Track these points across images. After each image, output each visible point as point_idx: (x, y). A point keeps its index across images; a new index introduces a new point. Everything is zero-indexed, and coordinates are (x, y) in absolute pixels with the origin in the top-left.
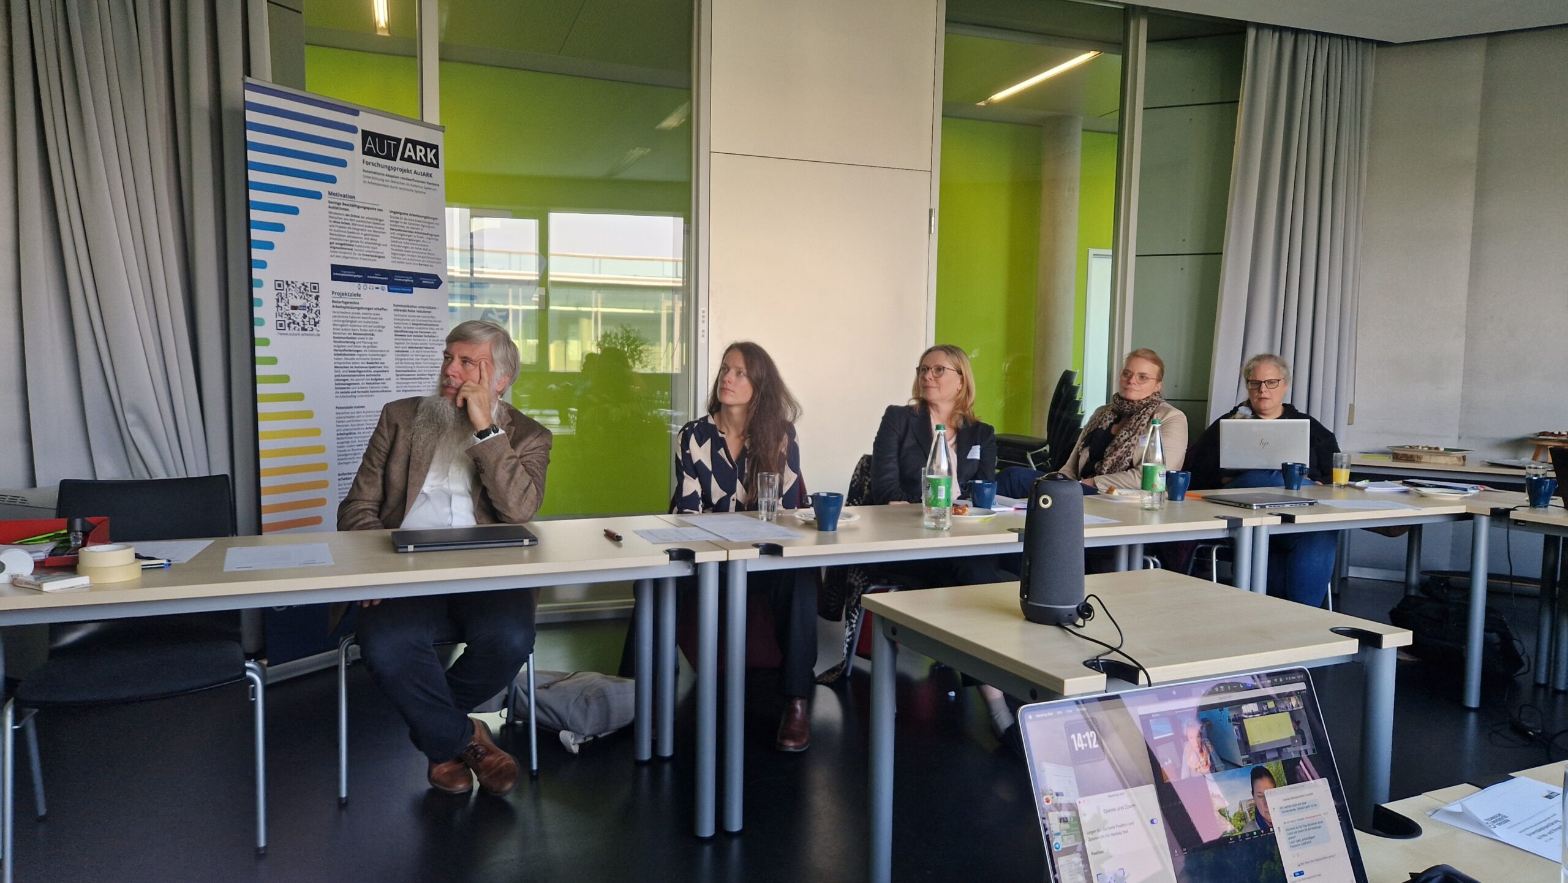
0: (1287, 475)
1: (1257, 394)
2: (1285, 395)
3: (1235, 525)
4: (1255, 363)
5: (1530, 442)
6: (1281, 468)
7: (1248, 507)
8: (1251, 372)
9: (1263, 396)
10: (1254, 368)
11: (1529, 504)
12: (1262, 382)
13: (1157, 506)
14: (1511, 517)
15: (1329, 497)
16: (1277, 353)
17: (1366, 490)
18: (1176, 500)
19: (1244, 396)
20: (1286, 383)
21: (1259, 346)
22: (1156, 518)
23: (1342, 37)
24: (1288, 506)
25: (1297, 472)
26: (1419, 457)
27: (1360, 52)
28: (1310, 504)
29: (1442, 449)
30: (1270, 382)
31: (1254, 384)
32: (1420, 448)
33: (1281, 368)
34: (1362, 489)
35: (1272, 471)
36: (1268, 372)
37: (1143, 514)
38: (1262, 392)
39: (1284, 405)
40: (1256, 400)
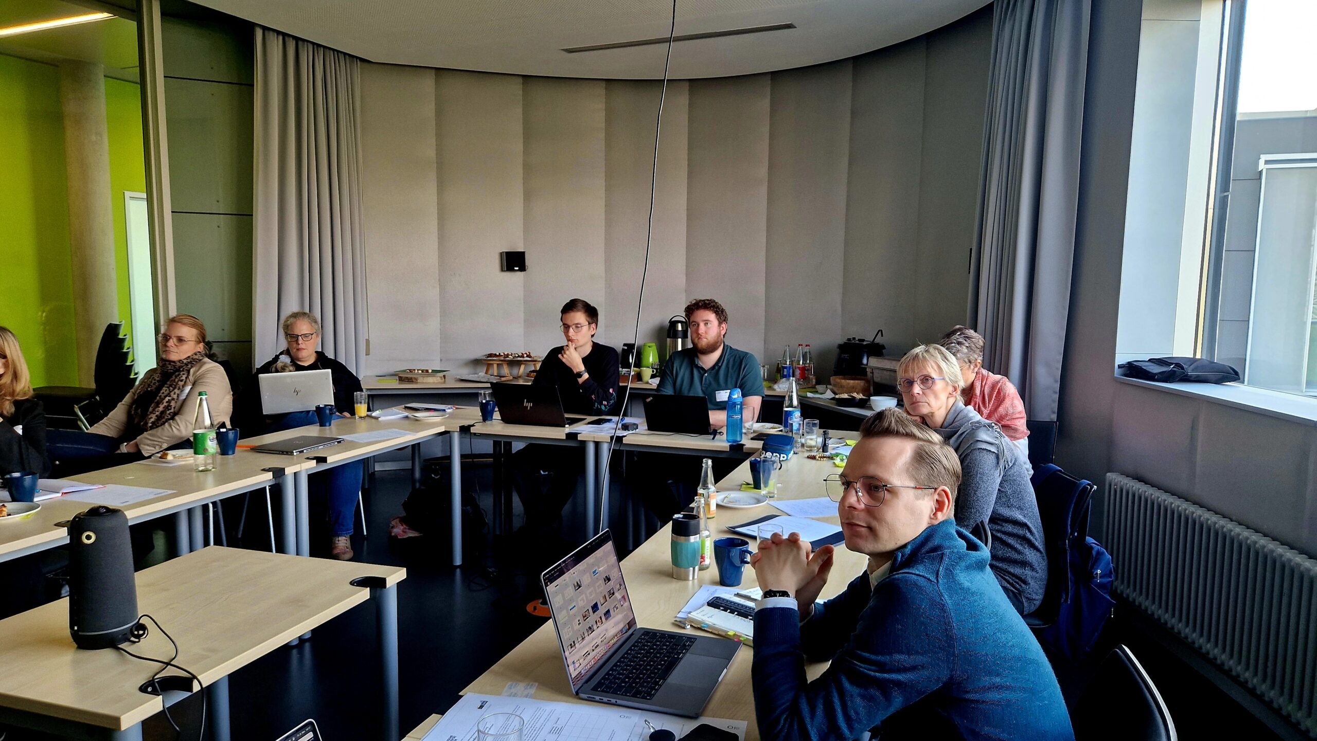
0: (321, 416)
1: (295, 345)
2: (317, 344)
3: (279, 473)
4: (292, 320)
5: (484, 362)
6: (315, 409)
7: (290, 453)
8: (289, 327)
9: (300, 347)
10: (291, 324)
11: (482, 421)
12: (298, 336)
13: (210, 467)
14: (471, 432)
15: (352, 431)
16: (307, 311)
17: (379, 419)
18: (228, 455)
19: (283, 345)
20: (317, 336)
21: (292, 305)
22: (210, 478)
23: (334, 50)
24: (322, 447)
25: (328, 411)
26: (416, 379)
27: (348, 66)
28: (338, 442)
29: (430, 371)
30: (305, 335)
31: (292, 337)
32: (416, 371)
33: (313, 324)
34: (376, 418)
35: (308, 412)
36: (303, 327)
37: (198, 477)
38: (299, 344)
39: (316, 352)
40: (295, 350)
